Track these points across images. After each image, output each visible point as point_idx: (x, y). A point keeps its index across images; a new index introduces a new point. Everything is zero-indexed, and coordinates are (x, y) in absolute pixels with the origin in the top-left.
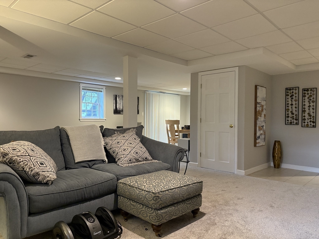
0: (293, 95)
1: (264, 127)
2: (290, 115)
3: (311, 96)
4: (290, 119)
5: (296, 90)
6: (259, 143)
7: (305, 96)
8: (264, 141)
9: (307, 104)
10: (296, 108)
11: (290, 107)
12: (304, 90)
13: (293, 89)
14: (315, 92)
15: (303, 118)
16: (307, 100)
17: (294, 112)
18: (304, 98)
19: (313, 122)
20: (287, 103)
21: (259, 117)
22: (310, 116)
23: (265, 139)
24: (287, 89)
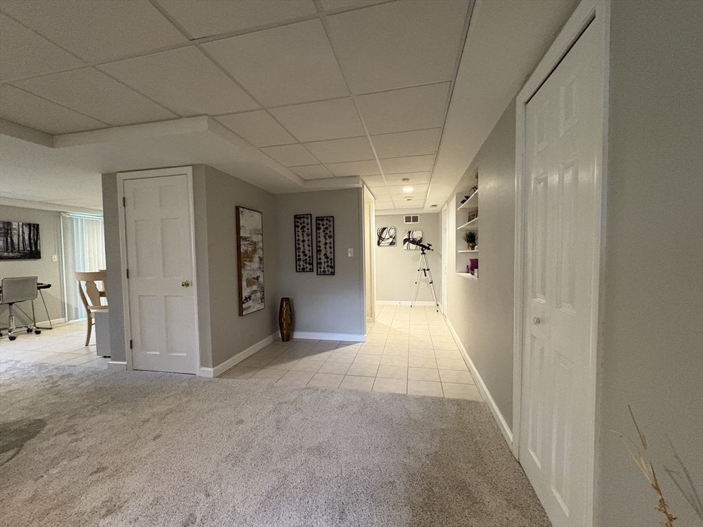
0: (304, 227)
1: (261, 279)
2: (302, 257)
3: (327, 228)
4: (302, 263)
5: (307, 218)
6: (249, 307)
7: (320, 229)
8: (262, 302)
9: (322, 239)
10: (309, 245)
11: (301, 244)
12: (318, 219)
13: (304, 217)
14: (331, 223)
15: (319, 261)
16: (322, 235)
17: (307, 252)
18: (318, 231)
19: (331, 267)
20: (297, 238)
21: (246, 263)
22: (327, 258)
23: (262, 298)
24: (296, 217)
